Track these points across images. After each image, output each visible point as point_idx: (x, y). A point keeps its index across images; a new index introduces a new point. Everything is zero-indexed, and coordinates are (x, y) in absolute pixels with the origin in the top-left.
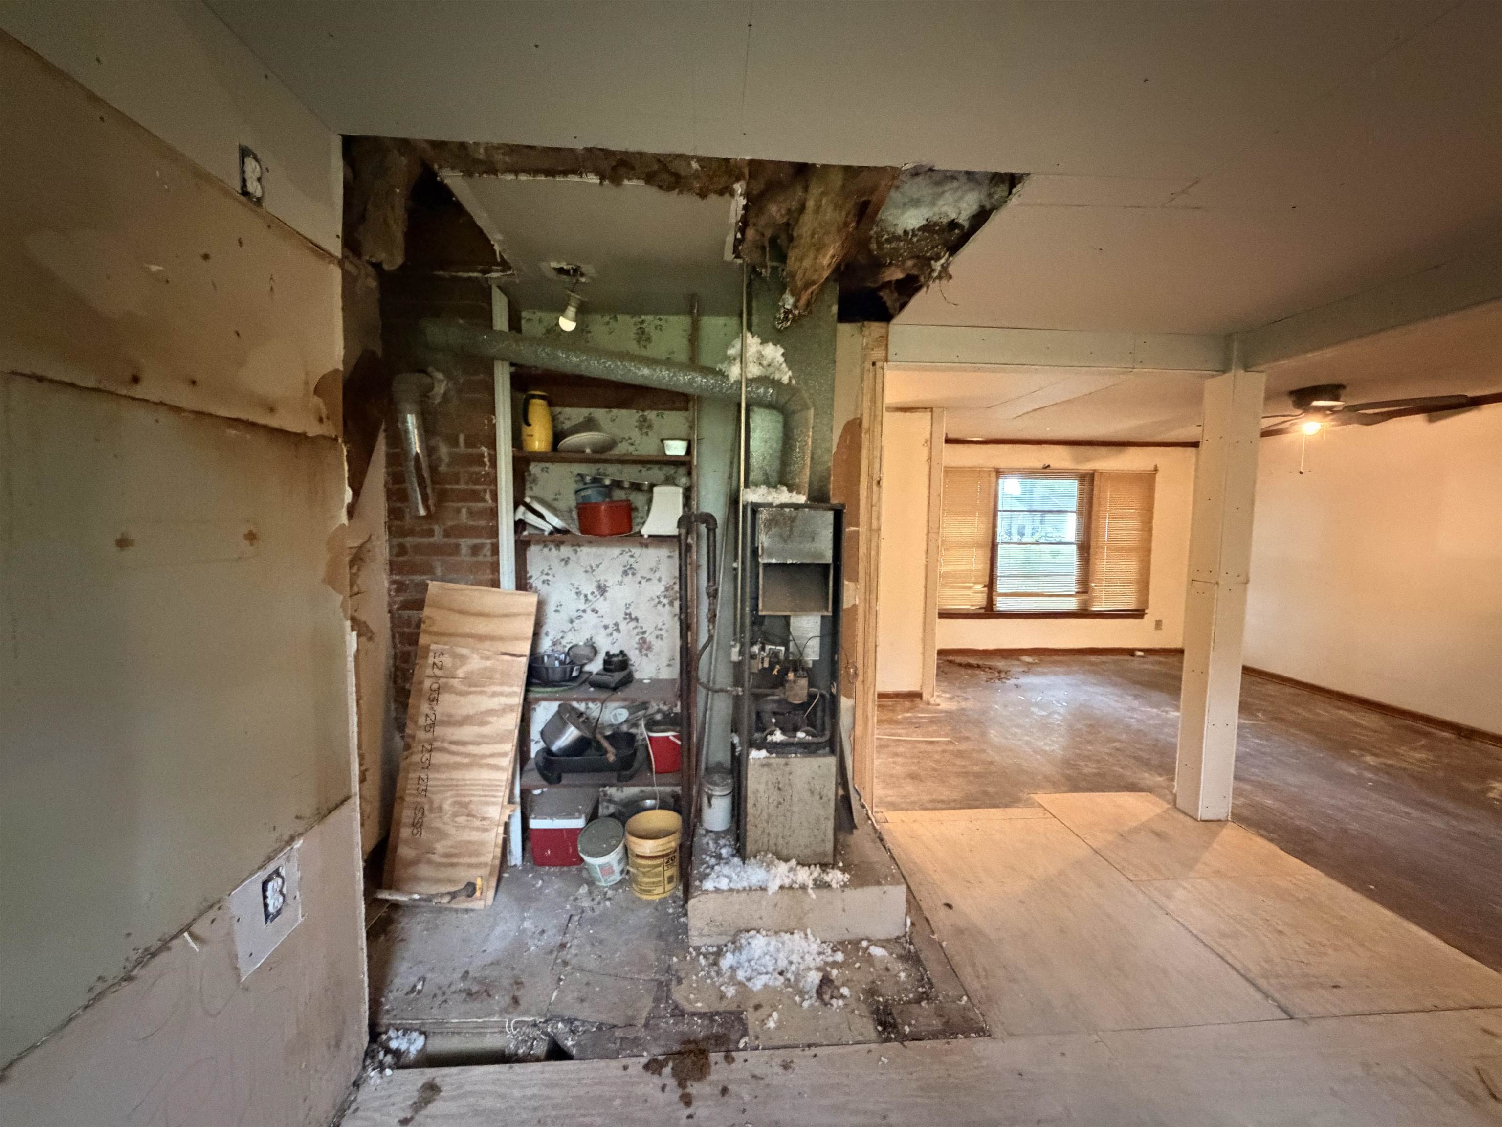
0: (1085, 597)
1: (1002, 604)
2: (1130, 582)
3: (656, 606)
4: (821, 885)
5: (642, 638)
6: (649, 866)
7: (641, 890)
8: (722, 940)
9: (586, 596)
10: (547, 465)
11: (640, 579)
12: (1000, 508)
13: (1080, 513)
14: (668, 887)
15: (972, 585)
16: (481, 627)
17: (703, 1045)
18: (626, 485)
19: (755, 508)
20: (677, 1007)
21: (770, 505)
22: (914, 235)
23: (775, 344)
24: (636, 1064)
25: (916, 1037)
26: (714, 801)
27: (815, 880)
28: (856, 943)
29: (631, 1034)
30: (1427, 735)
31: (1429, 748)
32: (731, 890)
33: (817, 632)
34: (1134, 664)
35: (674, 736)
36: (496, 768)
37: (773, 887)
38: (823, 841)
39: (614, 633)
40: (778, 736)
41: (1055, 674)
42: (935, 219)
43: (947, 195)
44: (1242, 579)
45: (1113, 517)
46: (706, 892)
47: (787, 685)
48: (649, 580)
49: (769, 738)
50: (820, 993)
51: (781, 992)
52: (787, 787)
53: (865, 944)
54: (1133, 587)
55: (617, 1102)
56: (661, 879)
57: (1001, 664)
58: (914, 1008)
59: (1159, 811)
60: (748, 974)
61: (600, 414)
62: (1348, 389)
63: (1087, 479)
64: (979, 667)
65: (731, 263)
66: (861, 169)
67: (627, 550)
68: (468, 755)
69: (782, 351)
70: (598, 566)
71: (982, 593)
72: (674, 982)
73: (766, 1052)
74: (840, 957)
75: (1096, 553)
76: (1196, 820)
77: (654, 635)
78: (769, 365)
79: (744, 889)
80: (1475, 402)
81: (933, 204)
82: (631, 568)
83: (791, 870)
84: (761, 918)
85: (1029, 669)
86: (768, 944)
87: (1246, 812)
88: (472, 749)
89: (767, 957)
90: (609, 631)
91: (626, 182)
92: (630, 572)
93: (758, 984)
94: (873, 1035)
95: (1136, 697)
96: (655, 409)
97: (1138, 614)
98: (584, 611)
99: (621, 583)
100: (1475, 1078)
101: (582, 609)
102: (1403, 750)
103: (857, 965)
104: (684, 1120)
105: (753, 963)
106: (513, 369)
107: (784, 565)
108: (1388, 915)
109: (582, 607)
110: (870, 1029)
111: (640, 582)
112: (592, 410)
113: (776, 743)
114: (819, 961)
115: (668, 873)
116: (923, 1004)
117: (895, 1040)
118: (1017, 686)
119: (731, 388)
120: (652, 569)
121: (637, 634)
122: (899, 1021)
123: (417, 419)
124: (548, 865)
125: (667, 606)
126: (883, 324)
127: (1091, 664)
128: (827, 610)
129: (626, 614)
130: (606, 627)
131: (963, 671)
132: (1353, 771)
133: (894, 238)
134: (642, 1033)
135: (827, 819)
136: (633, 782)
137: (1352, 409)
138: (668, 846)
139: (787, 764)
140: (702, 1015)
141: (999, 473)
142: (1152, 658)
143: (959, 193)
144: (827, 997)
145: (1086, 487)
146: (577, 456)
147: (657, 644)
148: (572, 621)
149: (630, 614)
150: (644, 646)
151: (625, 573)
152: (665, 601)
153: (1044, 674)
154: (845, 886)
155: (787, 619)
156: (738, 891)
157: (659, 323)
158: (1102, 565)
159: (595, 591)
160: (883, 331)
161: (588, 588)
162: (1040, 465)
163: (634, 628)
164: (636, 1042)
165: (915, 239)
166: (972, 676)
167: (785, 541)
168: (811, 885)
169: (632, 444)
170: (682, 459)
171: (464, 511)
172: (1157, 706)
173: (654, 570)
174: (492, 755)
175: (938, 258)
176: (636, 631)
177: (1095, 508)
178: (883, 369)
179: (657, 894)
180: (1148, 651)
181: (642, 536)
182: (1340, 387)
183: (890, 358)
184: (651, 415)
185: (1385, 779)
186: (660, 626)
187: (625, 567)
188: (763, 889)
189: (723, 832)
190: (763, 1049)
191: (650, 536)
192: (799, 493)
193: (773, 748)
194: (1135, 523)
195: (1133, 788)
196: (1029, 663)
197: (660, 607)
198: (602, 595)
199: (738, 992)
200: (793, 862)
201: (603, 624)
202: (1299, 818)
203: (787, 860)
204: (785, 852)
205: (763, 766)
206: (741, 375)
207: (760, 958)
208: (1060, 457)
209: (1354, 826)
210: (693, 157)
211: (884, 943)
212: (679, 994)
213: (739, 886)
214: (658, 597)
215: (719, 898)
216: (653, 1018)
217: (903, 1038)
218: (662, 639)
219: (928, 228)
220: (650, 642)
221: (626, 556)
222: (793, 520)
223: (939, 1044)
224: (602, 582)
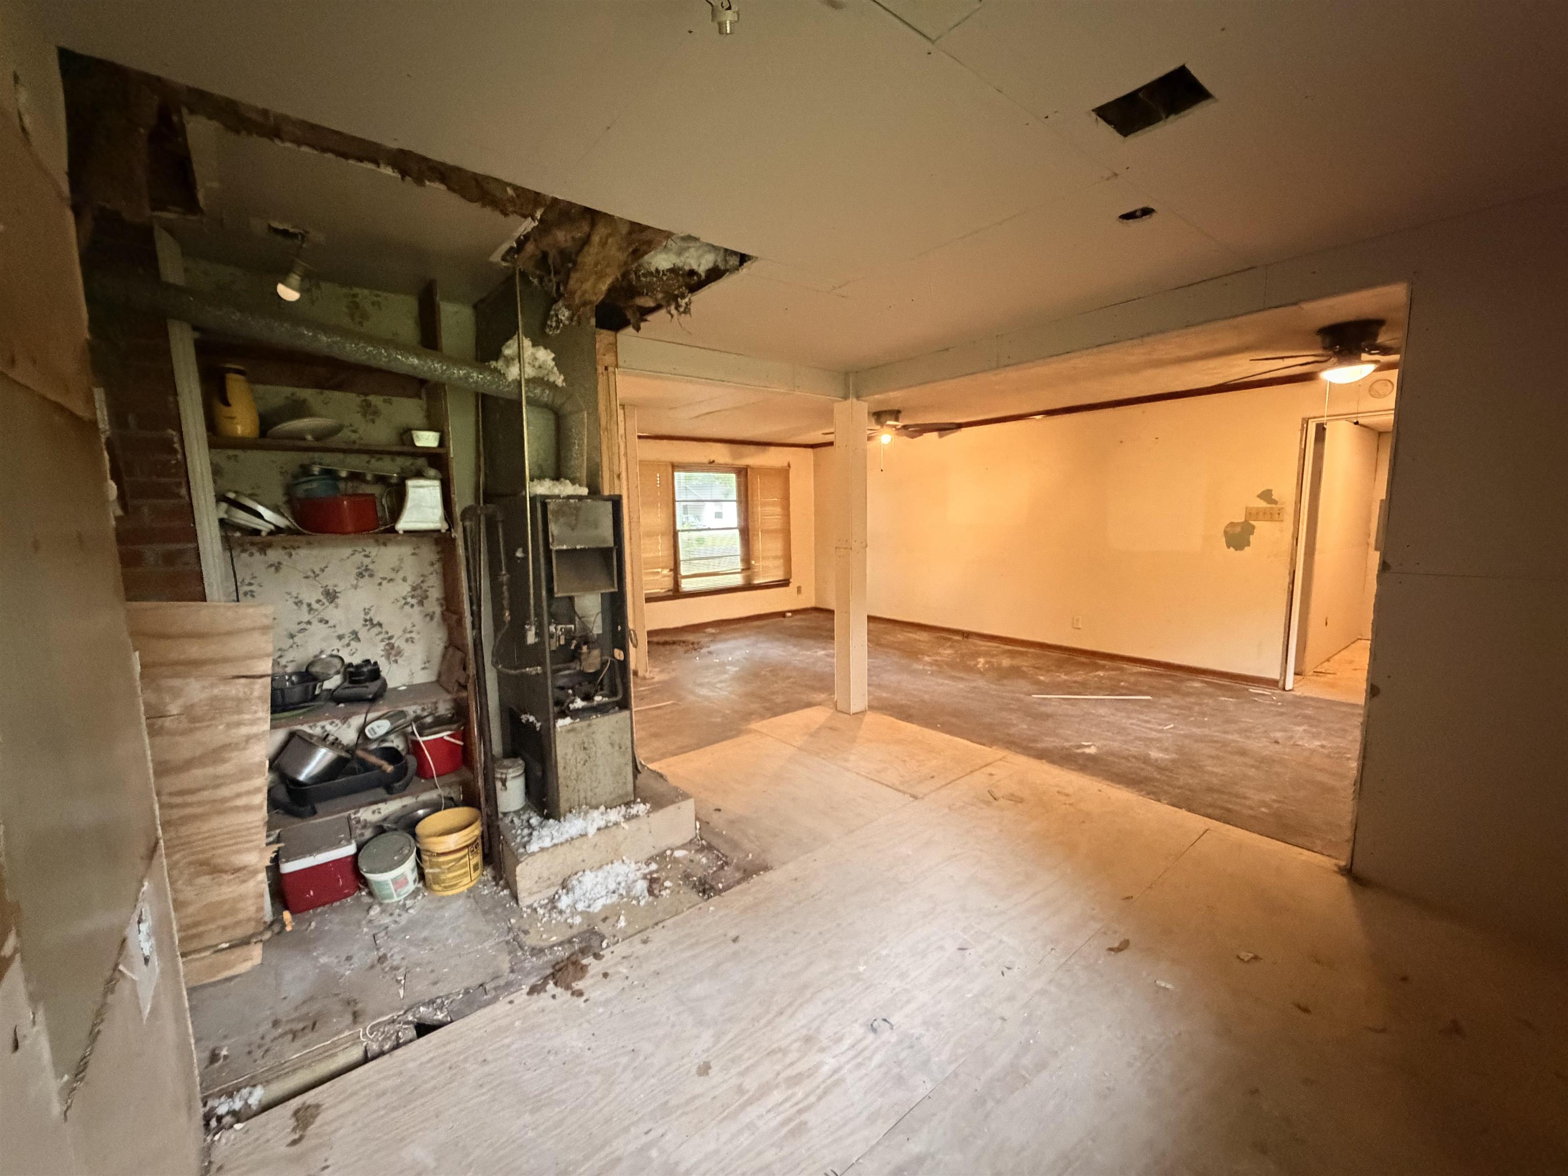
0: (748, 573)
1: (687, 585)
2: (779, 558)
3: (402, 607)
4: (628, 818)
5: (388, 644)
6: (451, 861)
7: (445, 887)
8: (551, 892)
9: (309, 605)
10: (236, 452)
11: (380, 581)
12: (677, 498)
13: (739, 502)
14: (474, 875)
15: (660, 570)
16: (194, 650)
17: (574, 958)
18: (369, 477)
19: (543, 501)
20: (533, 949)
21: (558, 497)
22: (664, 274)
23: (546, 348)
24: (521, 996)
25: (725, 889)
26: (508, 784)
27: (624, 817)
28: (662, 855)
29: (502, 982)
30: (950, 639)
31: (951, 647)
32: (555, 845)
33: (598, 609)
34: (786, 622)
35: (450, 736)
36: (248, 808)
37: (592, 831)
38: (625, 783)
39: (353, 643)
40: (579, 703)
41: (735, 638)
42: (680, 265)
43: (692, 250)
44: (864, 544)
45: (764, 505)
46: (533, 854)
47: (583, 657)
48: (391, 580)
49: (571, 706)
50: (651, 892)
51: (618, 904)
52: (592, 745)
53: (668, 852)
54: (781, 561)
55: (517, 1023)
56: (468, 868)
57: (690, 637)
58: (722, 873)
59: (828, 715)
60: (587, 904)
61: (307, 394)
62: (903, 413)
63: (743, 473)
64: (674, 643)
65: (496, 264)
66: (648, 228)
67: (360, 549)
68: (200, 804)
69: (553, 355)
70: (323, 570)
71: (668, 576)
72: (522, 935)
73: (626, 941)
74: (654, 866)
75: (754, 535)
76: (849, 714)
77: (403, 639)
78: (540, 367)
79: (567, 841)
80: (959, 426)
81: (679, 253)
82: (367, 570)
83: (602, 814)
84: (584, 861)
85: (714, 638)
86: (597, 876)
87: (875, 704)
88: (206, 795)
89: (599, 886)
90: (346, 641)
91: (428, 183)
92: (366, 574)
93: (597, 907)
94: (699, 899)
95: (795, 646)
96: (381, 395)
97: (785, 583)
98: (309, 623)
99: (356, 587)
100: (989, 795)
101: (306, 620)
102: (941, 651)
103: (669, 866)
104: (583, 1005)
105: (587, 895)
106: (197, 335)
107: (575, 550)
108: (947, 737)
109: (306, 617)
110: (695, 897)
111: (380, 584)
112: (295, 390)
113: (578, 710)
114: (639, 874)
115: (473, 862)
116: (726, 868)
117: (715, 895)
118: (710, 653)
119: (508, 386)
120: (393, 569)
121: (382, 641)
122: (714, 883)
123: (106, 394)
124: (312, 908)
125: (416, 606)
126: (613, 333)
127: (759, 627)
128: (613, 586)
129: (366, 620)
130: (340, 637)
131: (661, 648)
132: (921, 667)
133: (650, 274)
134: (512, 977)
135: (626, 764)
136: (406, 792)
137: (905, 427)
138: (471, 835)
139: (589, 725)
140: (561, 944)
141: (675, 467)
142: (798, 617)
143: (701, 252)
144: (656, 892)
145: (742, 479)
146: (294, 443)
147: (407, 649)
148: (292, 636)
149: (371, 620)
150: (392, 652)
151: (360, 575)
152: (414, 601)
153: (725, 640)
154: (649, 812)
155: (571, 599)
156: (562, 844)
157: (375, 299)
158: (760, 545)
159: (321, 598)
160: (612, 339)
161: (311, 595)
162: (706, 460)
163: (377, 635)
164: (509, 985)
165: (665, 278)
166: (672, 651)
167: (573, 529)
168: (622, 820)
169: (354, 431)
170: (434, 451)
171: (146, 510)
172: (808, 649)
173: (396, 570)
174: (239, 795)
175: (683, 297)
176: (381, 637)
177: (750, 498)
178: (614, 373)
179: (465, 884)
180: (795, 612)
181: (396, 532)
182: (899, 412)
183: (620, 363)
184: (376, 400)
185: (935, 668)
186: (409, 628)
187: (358, 568)
188: (583, 835)
189: (522, 809)
190: (623, 940)
191: (406, 532)
192: (580, 485)
193: (575, 714)
194: (778, 510)
195: (809, 705)
196: (713, 634)
197: (407, 607)
198: (331, 602)
199: (583, 918)
200: (602, 808)
201: (336, 634)
202: (900, 699)
203: (597, 808)
204: (594, 802)
205: (569, 731)
206: (520, 375)
207: (592, 889)
208: (721, 454)
209: (927, 697)
210: (509, 185)
211: (683, 847)
212: (530, 941)
213: (562, 839)
214: (404, 598)
215: (546, 856)
216: (516, 964)
217: (719, 892)
218: (413, 642)
219: (674, 271)
220: (398, 647)
221: (359, 557)
222: (578, 509)
223: (744, 885)
224: (331, 588)
